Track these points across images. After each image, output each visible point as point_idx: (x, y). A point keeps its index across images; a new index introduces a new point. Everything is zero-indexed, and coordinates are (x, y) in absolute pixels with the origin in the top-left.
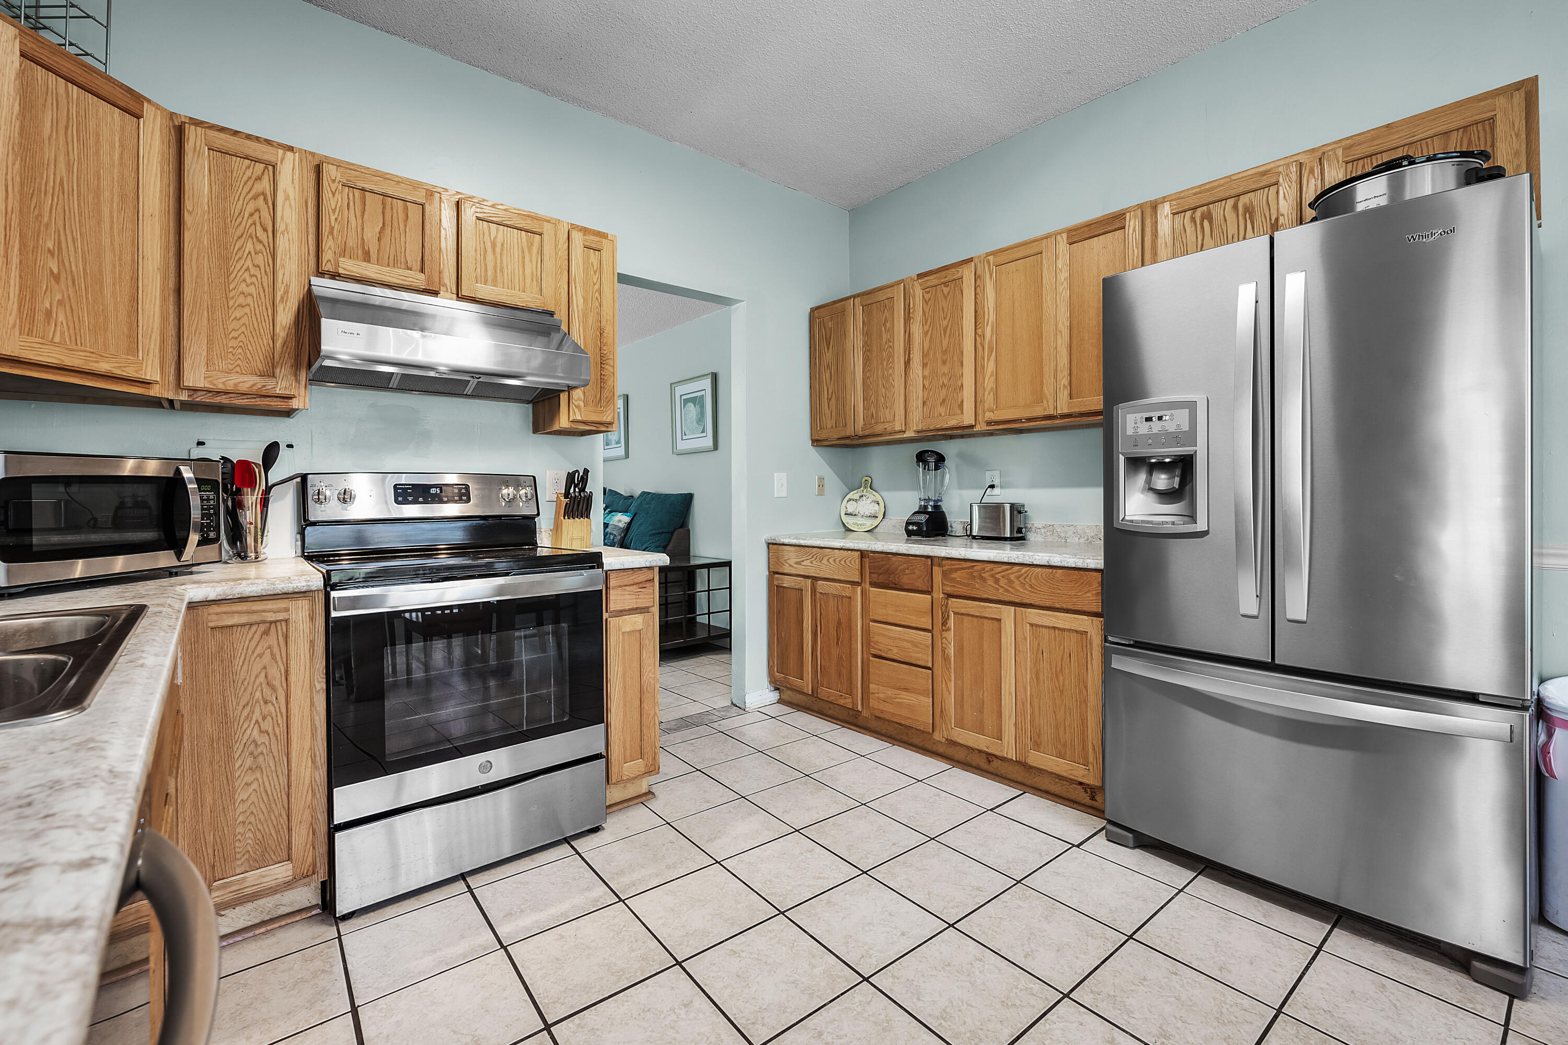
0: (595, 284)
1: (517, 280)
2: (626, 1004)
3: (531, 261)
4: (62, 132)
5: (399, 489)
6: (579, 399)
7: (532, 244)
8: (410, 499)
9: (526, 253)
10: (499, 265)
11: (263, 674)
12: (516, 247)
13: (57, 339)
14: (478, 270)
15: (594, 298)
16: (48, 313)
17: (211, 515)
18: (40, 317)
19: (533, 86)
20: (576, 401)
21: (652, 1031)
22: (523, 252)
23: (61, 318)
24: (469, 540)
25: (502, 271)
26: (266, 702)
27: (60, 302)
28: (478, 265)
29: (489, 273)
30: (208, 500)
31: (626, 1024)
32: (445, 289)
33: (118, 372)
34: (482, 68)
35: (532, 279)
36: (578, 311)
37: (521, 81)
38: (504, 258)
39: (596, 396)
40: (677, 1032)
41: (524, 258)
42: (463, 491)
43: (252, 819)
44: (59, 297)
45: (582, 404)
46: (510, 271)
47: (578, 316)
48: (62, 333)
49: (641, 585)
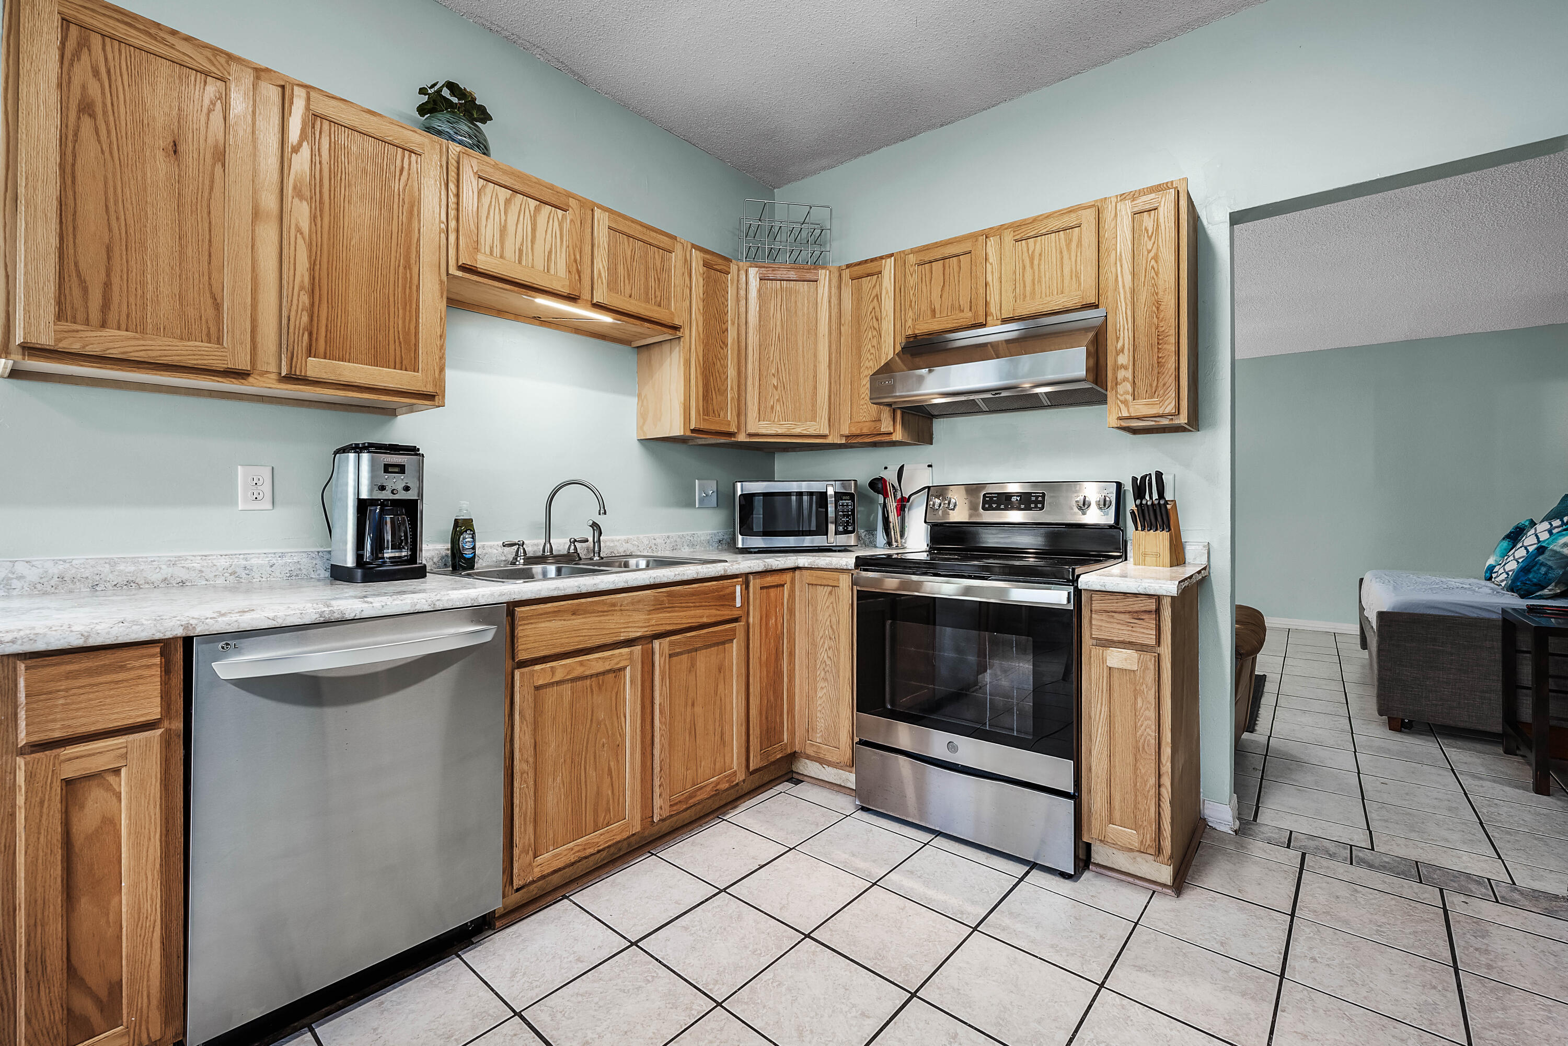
0: (1149, 252)
1: (1055, 285)
2: (848, 973)
3: (1070, 259)
4: (779, 309)
5: (988, 497)
6: (1126, 393)
7: (1071, 240)
8: (994, 506)
9: (1065, 253)
10: (1036, 277)
11: (829, 620)
12: (1054, 250)
13: (776, 420)
14: (1018, 290)
15: (1149, 268)
16: (772, 407)
17: (850, 515)
18: (769, 410)
19: (1129, 51)
20: (1122, 395)
21: (825, 999)
22: (1061, 252)
23: (778, 408)
24: (1050, 546)
25: (1039, 281)
26: (830, 638)
27: (778, 400)
28: (1018, 285)
29: (1028, 289)
30: (847, 505)
31: (826, 980)
32: (991, 318)
33: (805, 432)
34: (1074, 74)
35: (1071, 276)
36: (1125, 292)
37: (1114, 57)
38: (1042, 267)
39: (1151, 385)
40: (830, 1016)
41: (1062, 258)
42: (1040, 499)
43: (823, 711)
44: (777, 397)
45: (1130, 398)
46: (1047, 279)
47: (1125, 298)
48: (779, 416)
49: (1137, 615)
